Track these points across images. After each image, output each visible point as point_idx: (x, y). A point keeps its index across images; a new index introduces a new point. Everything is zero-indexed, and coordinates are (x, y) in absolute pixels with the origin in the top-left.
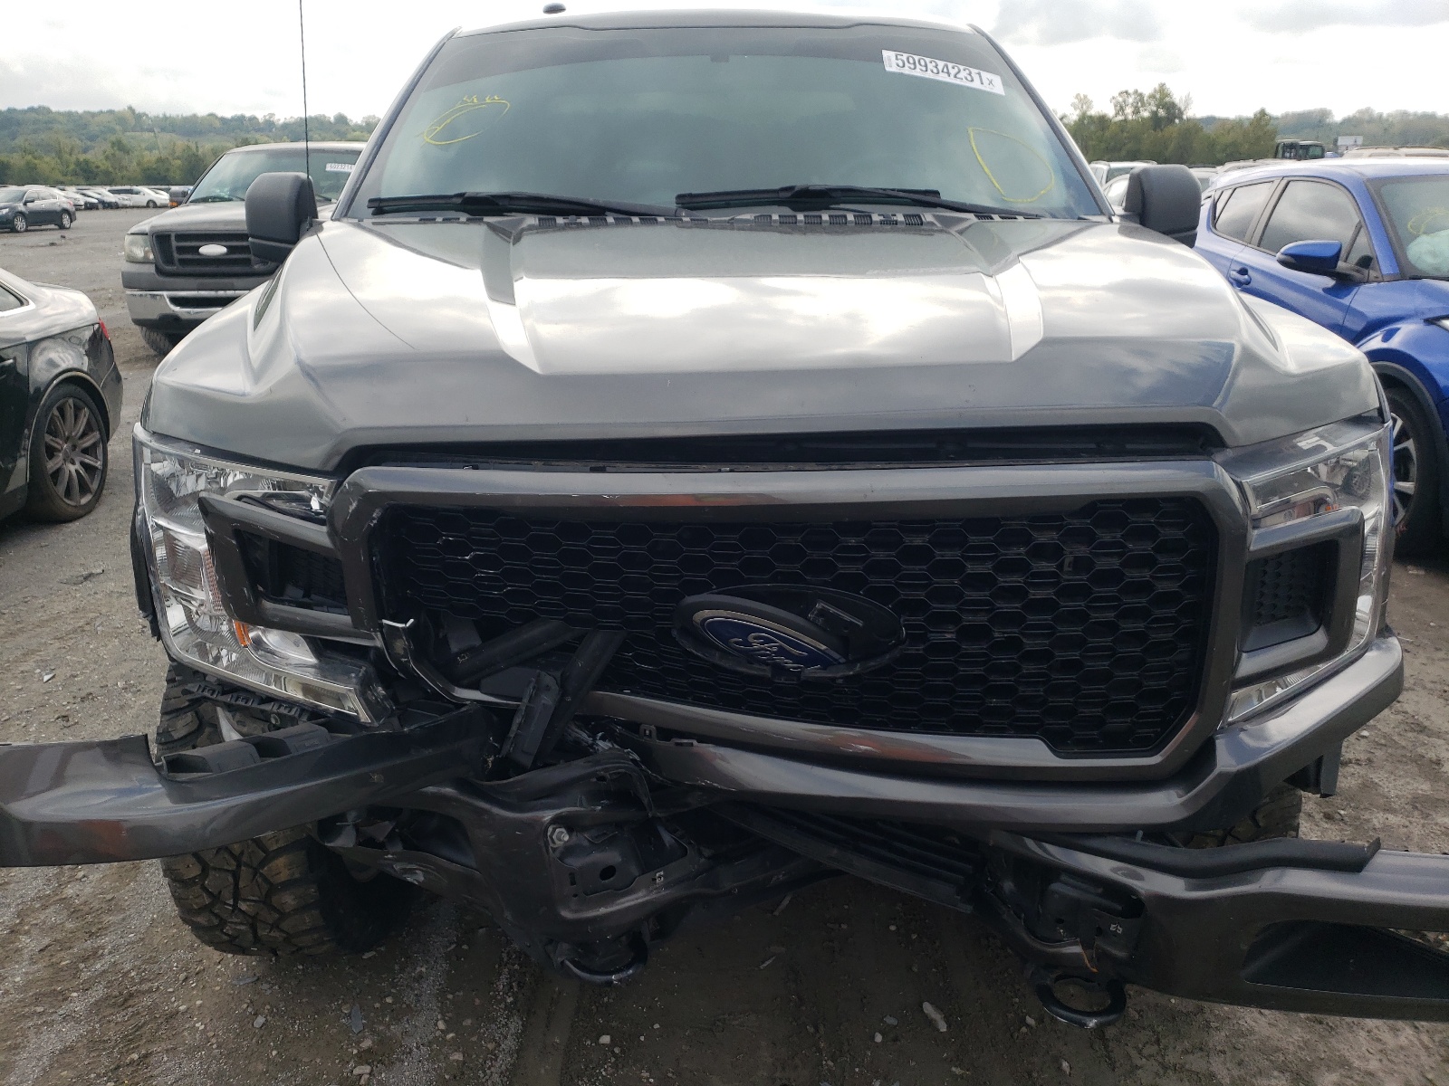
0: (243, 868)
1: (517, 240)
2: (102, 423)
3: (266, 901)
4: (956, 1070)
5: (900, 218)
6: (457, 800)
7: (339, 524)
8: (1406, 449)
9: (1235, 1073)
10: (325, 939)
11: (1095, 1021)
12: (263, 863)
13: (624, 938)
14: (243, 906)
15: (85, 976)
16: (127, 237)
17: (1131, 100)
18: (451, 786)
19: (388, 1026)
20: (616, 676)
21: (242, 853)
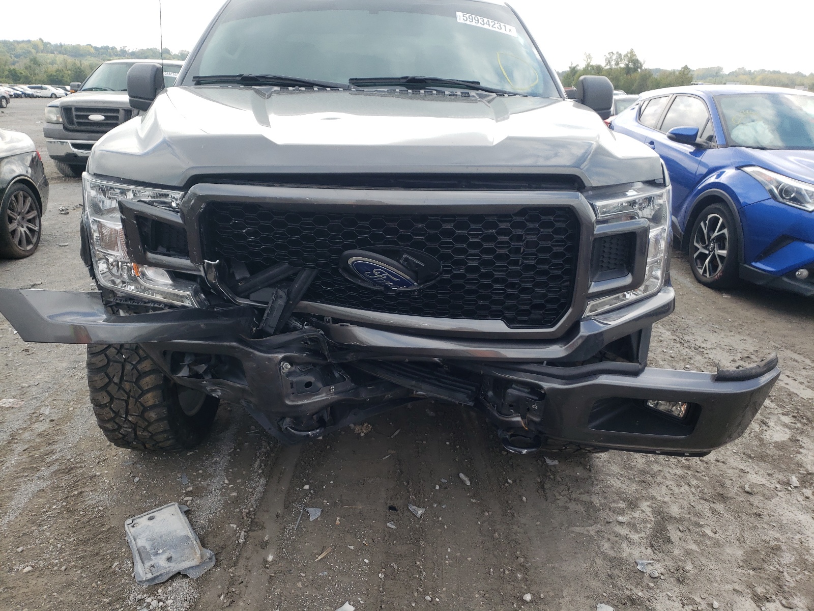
0: (131, 398)
1: (269, 97)
2: (38, 206)
3: (142, 415)
4: (474, 501)
5: (459, 93)
6: (238, 348)
7: (185, 212)
8: (724, 234)
9: (603, 501)
10: (170, 437)
11: (526, 450)
12: (141, 396)
13: (315, 417)
14: (130, 418)
15: (48, 461)
16: (46, 108)
17: (614, 57)
18: (235, 342)
19: (200, 482)
20: (313, 294)
21: (130, 391)
